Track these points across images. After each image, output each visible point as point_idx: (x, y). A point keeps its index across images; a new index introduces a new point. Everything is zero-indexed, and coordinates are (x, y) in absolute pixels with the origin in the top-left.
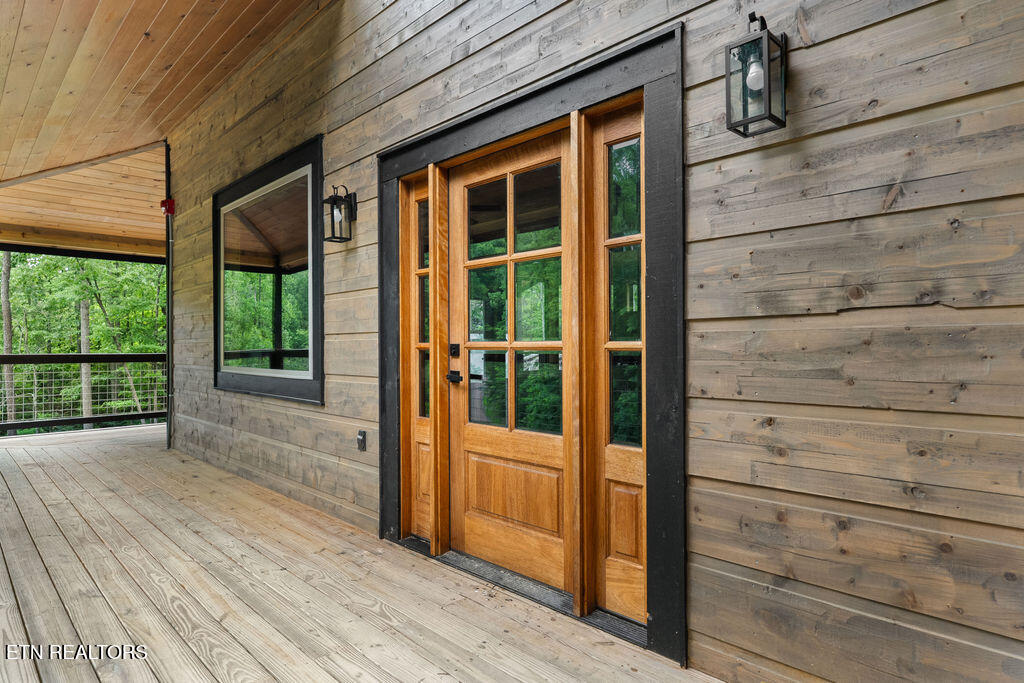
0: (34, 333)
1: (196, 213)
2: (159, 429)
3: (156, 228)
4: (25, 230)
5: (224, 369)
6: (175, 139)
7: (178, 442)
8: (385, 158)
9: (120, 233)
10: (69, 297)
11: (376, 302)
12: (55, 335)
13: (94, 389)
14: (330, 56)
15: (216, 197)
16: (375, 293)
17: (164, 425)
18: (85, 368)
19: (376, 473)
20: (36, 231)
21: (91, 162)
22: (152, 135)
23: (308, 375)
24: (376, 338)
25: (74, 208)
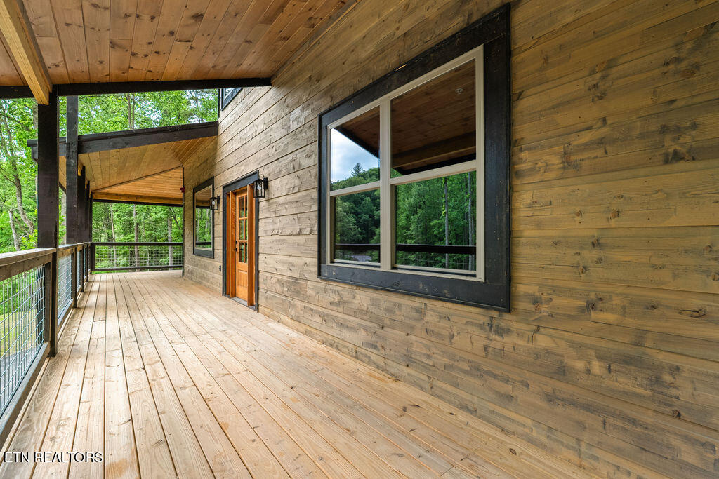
0: (148, 232)
1: (189, 193)
2: (179, 272)
3: (179, 194)
4: (137, 197)
5: (196, 248)
6: (184, 165)
7: (185, 275)
8: (224, 187)
9: (170, 197)
10: (163, 216)
11: (222, 228)
12: (157, 234)
13: (174, 258)
14: (215, 153)
15: (194, 189)
16: (222, 226)
17: (182, 271)
18: (170, 248)
19: (222, 277)
20: (141, 197)
21: (158, 174)
22: (178, 164)
23: (211, 249)
24: (221, 238)
25: (154, 189)
